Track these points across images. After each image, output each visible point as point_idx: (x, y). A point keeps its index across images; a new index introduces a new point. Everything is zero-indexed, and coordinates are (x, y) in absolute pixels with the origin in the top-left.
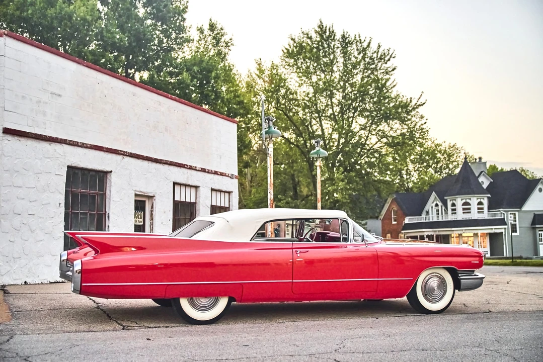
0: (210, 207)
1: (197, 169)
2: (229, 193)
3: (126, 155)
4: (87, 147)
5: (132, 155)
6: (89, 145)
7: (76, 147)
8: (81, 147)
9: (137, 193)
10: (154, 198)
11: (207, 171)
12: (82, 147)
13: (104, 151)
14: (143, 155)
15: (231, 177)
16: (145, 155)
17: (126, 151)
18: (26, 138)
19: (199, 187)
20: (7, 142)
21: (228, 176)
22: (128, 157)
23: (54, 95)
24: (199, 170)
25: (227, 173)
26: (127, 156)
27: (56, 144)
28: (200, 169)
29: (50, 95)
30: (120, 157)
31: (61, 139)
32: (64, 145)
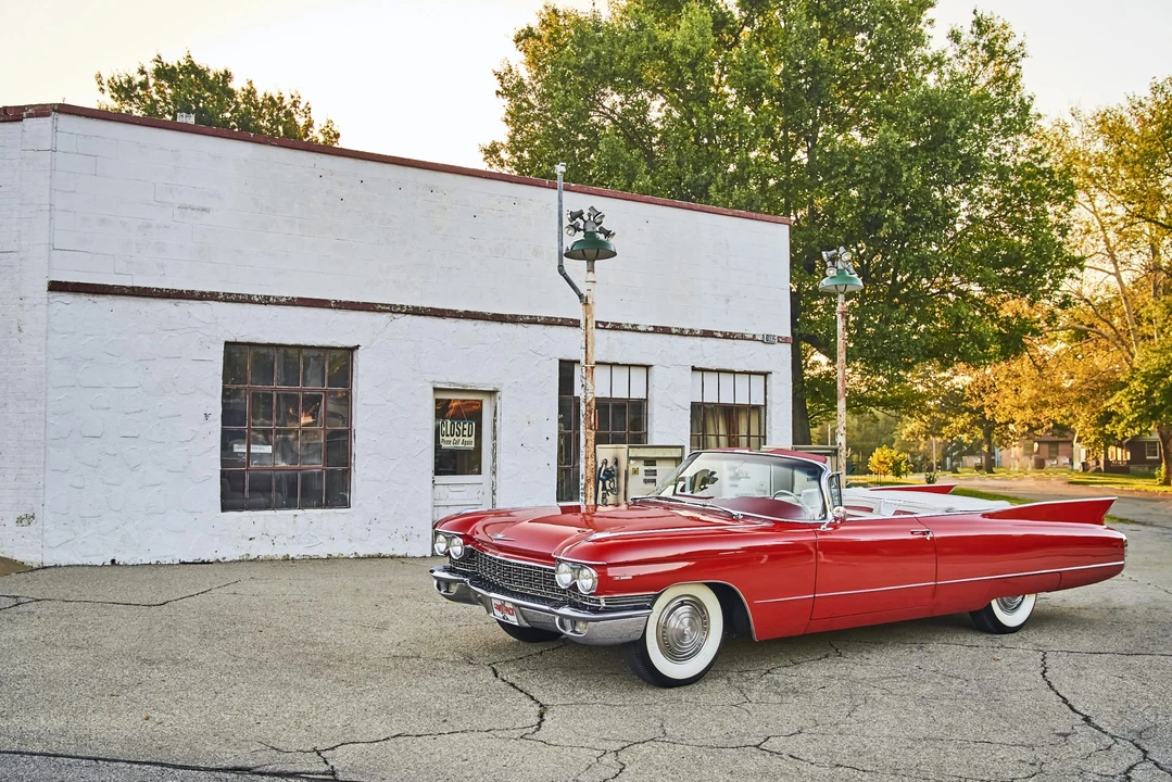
0: (689, 407)
1: (639, 328)
2: (765, 374)
3: (399, 312)
4: (278, 303)
5: (416, 311)
6: (284, 300)
7: (247, 305)
8: (260, 303)
9: (439, 386)
10: (499, 394)
11: (674, 331)
12: (265, 304)
13: (331, 308)
14: (454, 309)
15: (763, 341)
16: (461, 308)
17: (398, 304)
18: (110, 297)
19: (651, 366)
20: (60, 306)
21: (754, 338)
22: (409, 316)
23: (189, 211)
24: (647, 332)
25: (750, 332)
26: (406, 313)
27: (191, 302)
28: (651, 329)
29: (177, 212)
30: (386, 317)
31: (203, 293)
32: (211, 302)
